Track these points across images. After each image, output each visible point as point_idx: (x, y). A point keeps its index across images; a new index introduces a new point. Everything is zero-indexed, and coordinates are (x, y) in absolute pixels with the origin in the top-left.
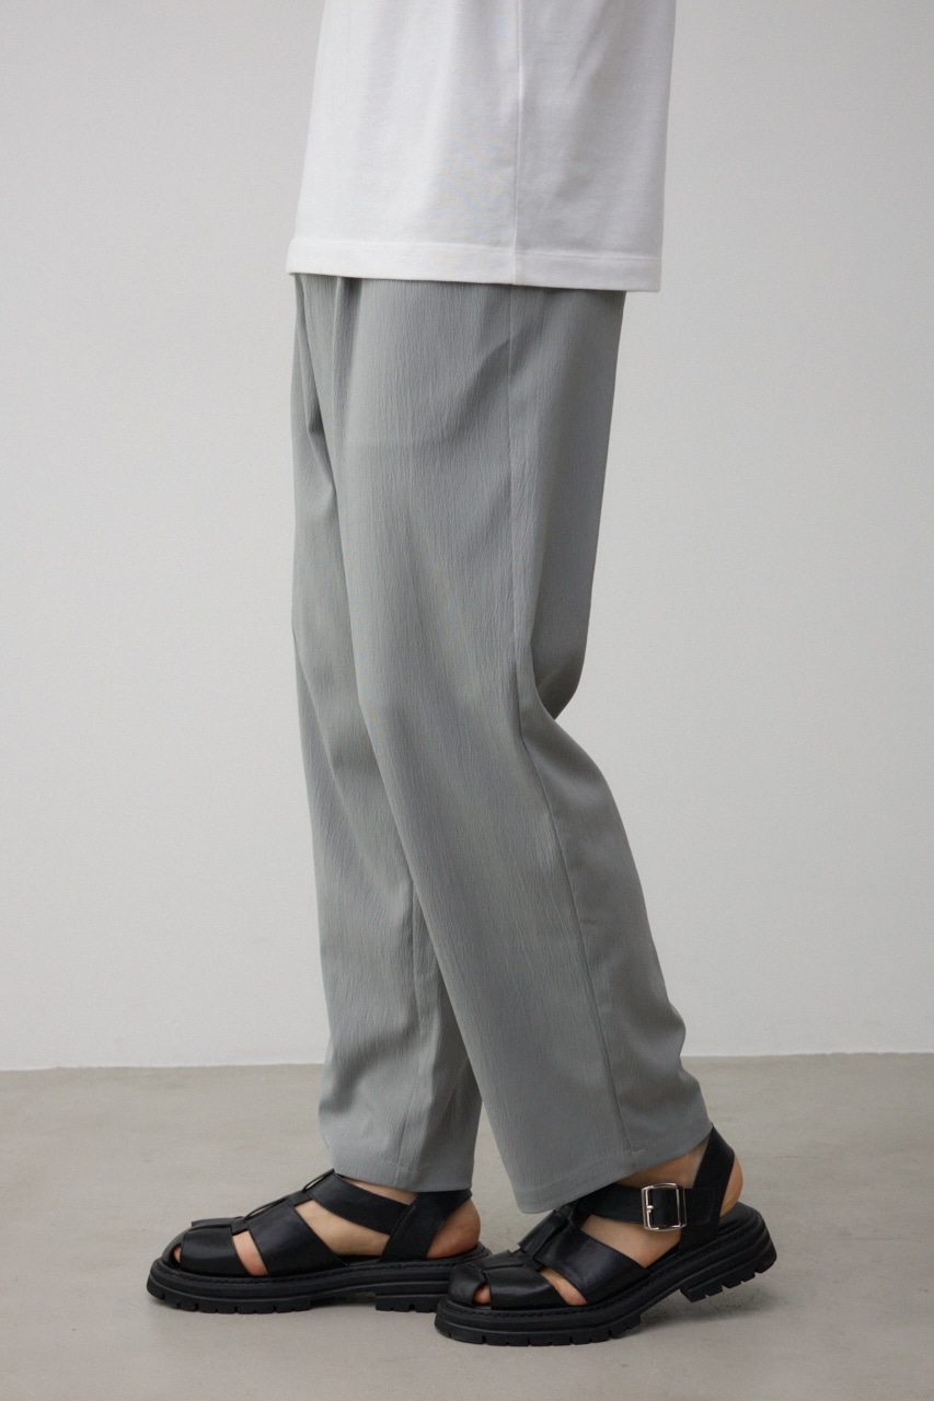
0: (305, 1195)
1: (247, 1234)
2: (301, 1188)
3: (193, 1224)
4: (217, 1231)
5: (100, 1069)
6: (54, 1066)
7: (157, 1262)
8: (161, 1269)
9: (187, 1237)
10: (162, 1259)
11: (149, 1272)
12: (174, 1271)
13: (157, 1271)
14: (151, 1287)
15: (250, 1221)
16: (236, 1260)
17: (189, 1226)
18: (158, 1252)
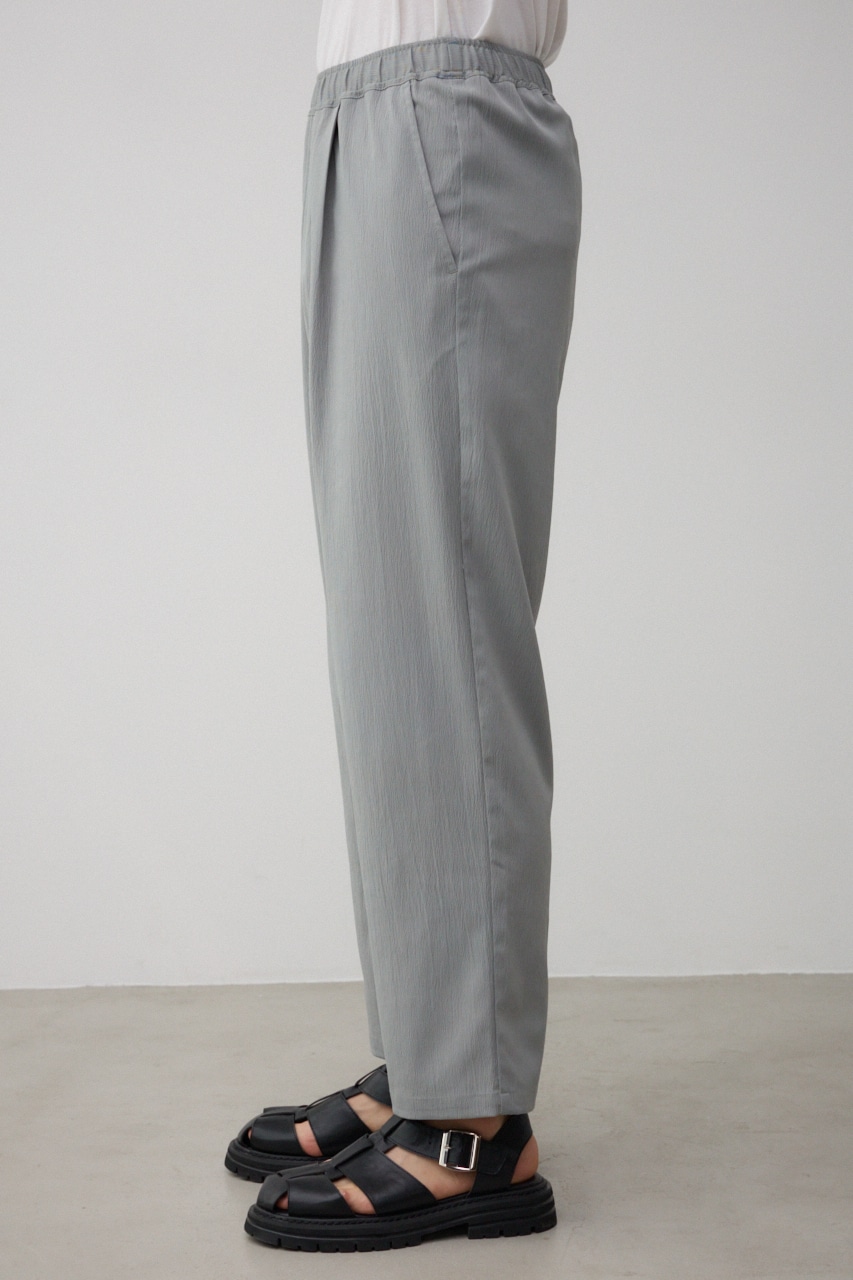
0: (357, 1090)
1: (306, 1123)
2: (353, 1084)
3: (265, 1110)
4: (284, 1117)
5: (124, 987)
6: (84, 985)
7: (233, 1143)
8: (236, 1148)
9: (257, 1122)
10: (237, 1139)
11: (226, 1151)
12: (246, 1149)
13: (232, 1149)
14: (229, 1164)
15: (309, 1111)
16: (296, 1143)
17: (260, 1112)
18: (234, 1134)
